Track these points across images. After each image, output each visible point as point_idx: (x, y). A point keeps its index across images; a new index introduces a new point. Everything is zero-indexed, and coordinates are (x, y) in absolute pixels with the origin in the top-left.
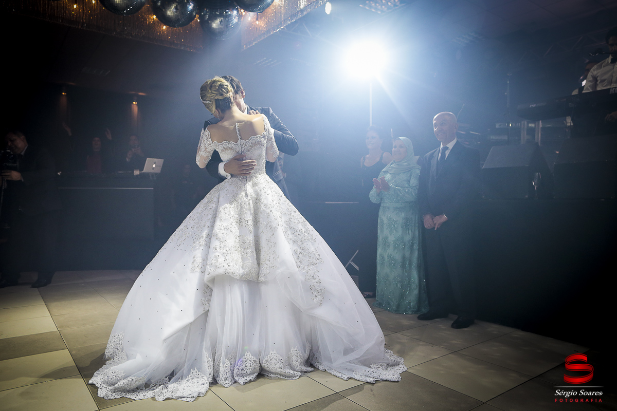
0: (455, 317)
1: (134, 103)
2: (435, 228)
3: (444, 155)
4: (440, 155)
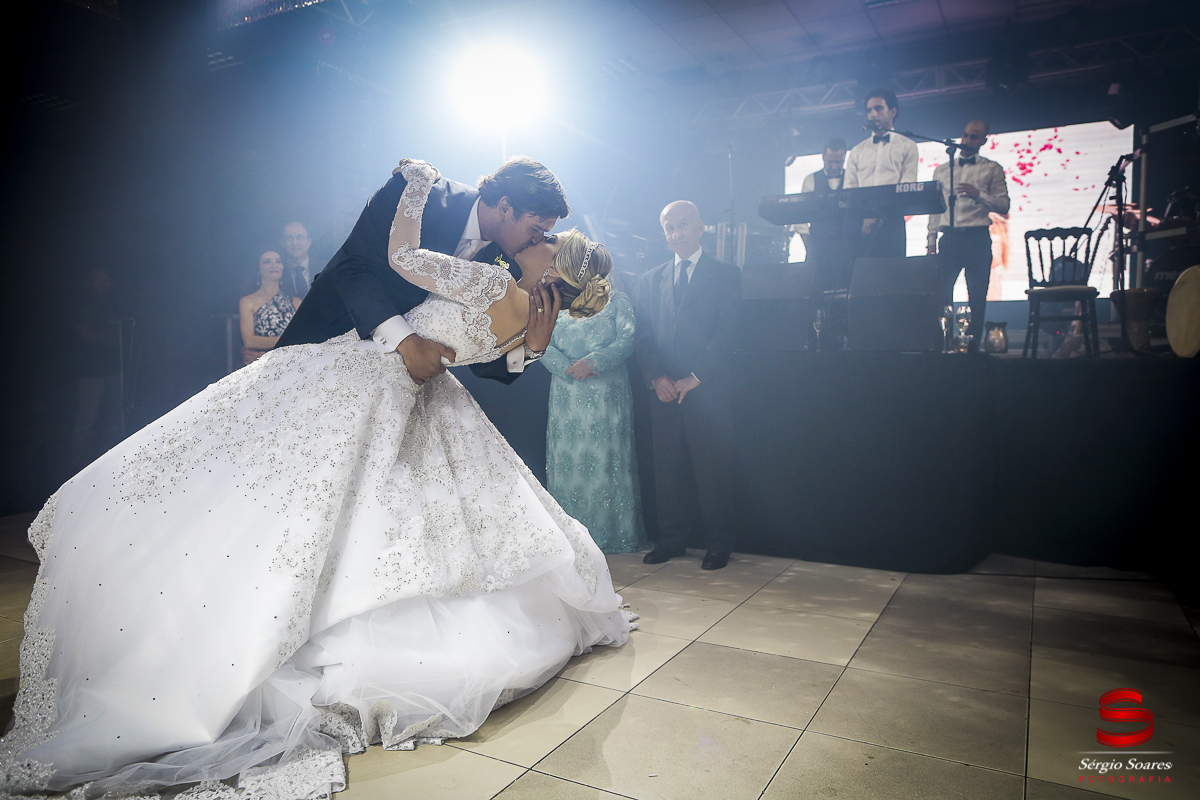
3: (684, 274)
4: (677, 275)
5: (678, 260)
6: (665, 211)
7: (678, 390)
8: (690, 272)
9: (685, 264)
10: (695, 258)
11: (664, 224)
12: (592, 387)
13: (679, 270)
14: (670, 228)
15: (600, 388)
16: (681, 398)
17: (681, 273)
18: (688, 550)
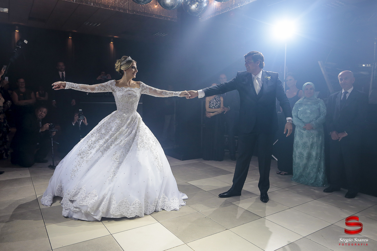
0: (347, 191)
1: (111, 43)
2: (339, 140)
3: (345, 96)
4: (342, 97)
5: (343, 91)
6: (340, 74)
7: (339, 137)
8: (348, 95)
9: (346, 93)
10: (350, 91)
11: (339, 78)
12: (312, 132)
13: (343, 94)
14: (341, 79)
15: (315, 132)
16: (340, 139)
17: (344, 96)
18: (341, 189)
